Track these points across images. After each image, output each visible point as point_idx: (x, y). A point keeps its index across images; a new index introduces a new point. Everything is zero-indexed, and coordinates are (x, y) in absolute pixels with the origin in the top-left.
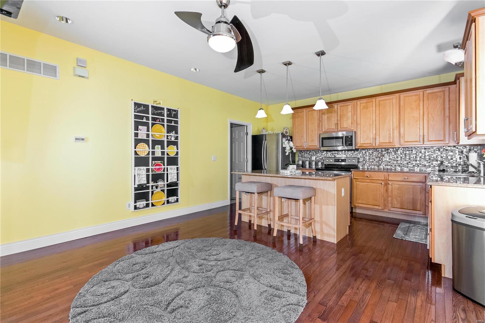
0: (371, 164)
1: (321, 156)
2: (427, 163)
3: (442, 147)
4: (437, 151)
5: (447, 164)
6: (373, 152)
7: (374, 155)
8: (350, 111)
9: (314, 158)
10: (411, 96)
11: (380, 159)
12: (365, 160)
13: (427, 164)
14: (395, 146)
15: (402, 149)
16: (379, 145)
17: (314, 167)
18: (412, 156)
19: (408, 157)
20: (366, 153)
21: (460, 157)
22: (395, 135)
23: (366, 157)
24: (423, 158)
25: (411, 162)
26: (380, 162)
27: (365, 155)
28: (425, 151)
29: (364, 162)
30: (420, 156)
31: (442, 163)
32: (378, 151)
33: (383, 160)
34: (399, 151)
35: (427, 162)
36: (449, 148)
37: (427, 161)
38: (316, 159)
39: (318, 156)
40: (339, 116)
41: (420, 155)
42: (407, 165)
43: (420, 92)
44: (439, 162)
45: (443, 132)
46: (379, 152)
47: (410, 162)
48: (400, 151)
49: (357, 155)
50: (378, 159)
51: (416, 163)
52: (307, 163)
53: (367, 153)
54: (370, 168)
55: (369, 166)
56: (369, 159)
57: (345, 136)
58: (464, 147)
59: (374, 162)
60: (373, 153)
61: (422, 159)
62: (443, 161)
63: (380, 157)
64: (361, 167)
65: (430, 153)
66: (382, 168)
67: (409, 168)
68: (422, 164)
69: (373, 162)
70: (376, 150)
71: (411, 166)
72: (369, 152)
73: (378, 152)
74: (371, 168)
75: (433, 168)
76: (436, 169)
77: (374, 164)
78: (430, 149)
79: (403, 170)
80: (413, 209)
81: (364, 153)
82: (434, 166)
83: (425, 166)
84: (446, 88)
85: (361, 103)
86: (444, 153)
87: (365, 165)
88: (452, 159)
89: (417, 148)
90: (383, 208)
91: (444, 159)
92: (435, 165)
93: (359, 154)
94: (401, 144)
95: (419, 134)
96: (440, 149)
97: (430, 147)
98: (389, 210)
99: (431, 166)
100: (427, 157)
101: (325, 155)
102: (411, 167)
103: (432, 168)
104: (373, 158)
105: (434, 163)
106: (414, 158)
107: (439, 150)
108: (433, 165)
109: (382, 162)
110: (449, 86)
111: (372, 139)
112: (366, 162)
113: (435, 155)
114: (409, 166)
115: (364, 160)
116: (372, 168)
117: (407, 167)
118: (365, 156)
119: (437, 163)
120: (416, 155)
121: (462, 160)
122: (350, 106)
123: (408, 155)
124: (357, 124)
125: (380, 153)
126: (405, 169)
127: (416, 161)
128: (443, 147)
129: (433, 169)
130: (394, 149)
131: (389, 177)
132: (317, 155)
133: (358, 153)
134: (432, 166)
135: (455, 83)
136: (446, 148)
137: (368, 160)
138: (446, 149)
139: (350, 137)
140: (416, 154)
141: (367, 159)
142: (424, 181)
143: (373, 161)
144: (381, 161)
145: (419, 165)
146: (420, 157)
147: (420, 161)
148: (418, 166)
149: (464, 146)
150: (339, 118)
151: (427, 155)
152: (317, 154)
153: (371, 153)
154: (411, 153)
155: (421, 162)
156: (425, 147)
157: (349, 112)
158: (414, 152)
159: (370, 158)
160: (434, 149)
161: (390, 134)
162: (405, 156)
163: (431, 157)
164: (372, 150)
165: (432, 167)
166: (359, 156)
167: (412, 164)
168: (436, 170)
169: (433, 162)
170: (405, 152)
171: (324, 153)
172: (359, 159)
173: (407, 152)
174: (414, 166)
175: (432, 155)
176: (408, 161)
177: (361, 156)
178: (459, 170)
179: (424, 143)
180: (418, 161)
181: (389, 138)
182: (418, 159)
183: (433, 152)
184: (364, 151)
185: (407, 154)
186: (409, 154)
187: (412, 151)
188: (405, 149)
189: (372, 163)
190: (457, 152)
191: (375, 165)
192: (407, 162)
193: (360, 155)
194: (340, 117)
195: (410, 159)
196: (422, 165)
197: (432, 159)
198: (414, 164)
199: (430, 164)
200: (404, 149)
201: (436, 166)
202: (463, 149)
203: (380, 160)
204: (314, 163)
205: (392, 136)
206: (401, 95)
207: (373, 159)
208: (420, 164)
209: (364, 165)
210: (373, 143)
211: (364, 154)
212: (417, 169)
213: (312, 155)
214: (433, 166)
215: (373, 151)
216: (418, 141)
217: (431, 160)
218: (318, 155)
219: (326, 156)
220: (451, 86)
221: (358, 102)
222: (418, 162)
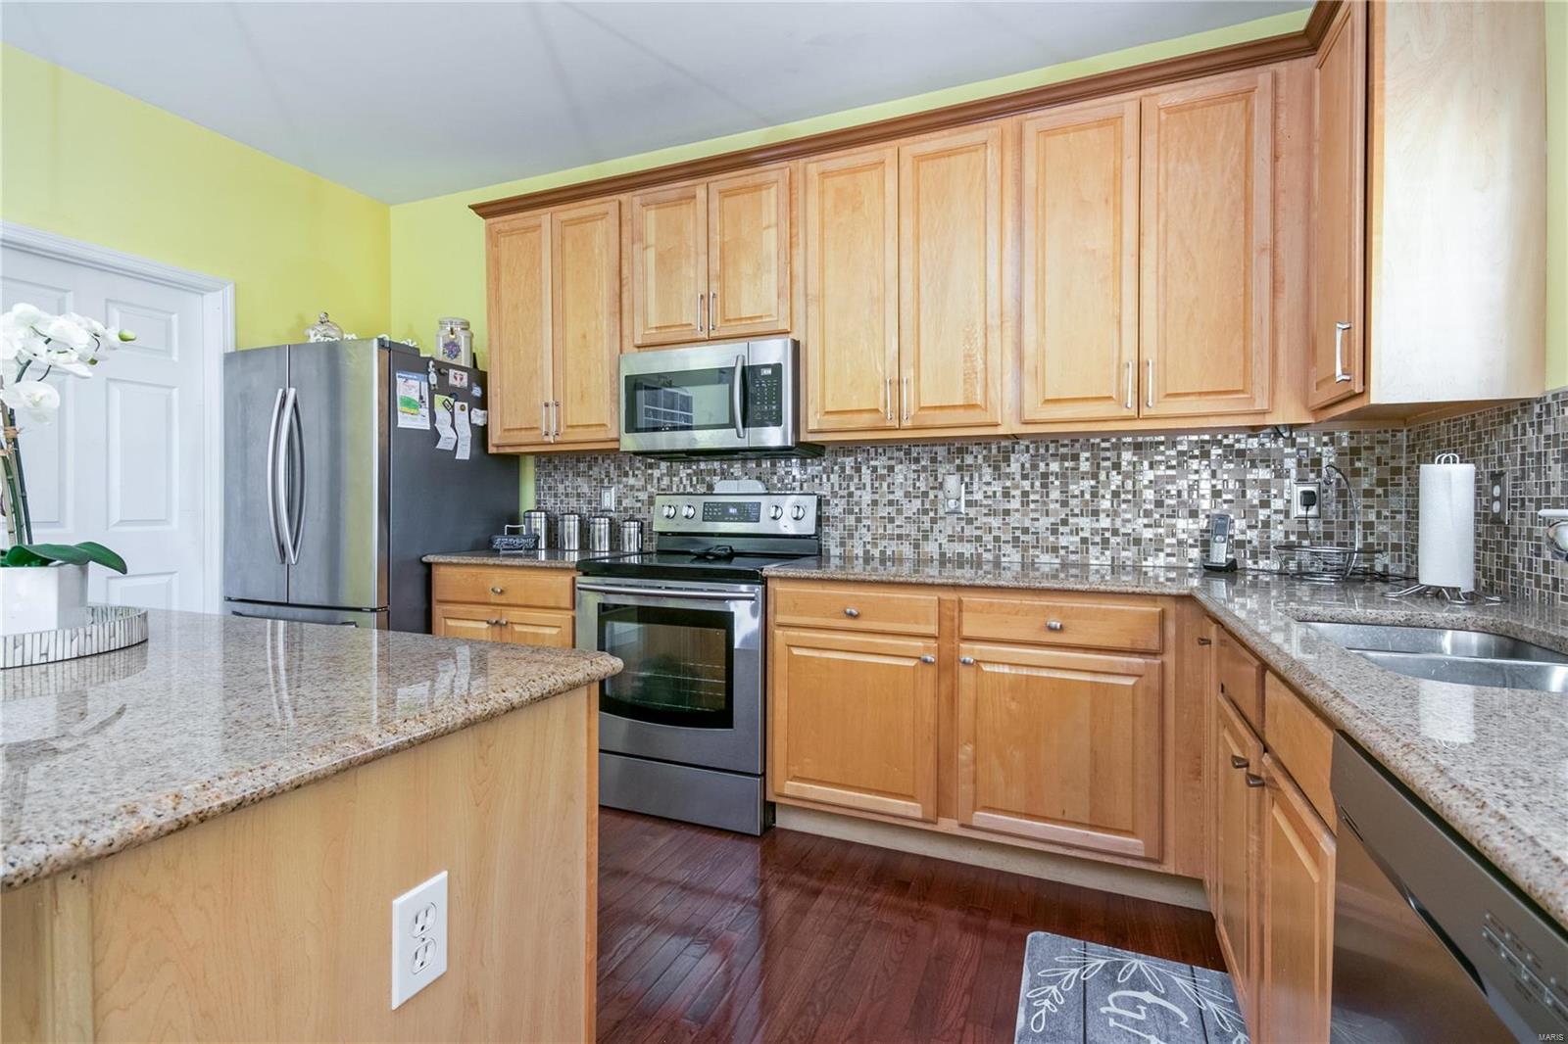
0: (881, 531)
1: (644, 488)
2: (1146, 526)
3: (1220, 437)
4: (1196, 457)
5: (1243, 532)
6: (893, 462)
7: (899, 479)
8: (773, 219)
9: (609, 500)
10: (1080, 127)
11: (927, 507)
12: (856, 510)
13: (1148, 534)
14: (996, 425)
15: (1027, 447)
16: (917, 423)
17: (602, 549)
18: (1074, 489)
19: (1055, 494)
20: (858, 470)
21: (1305, 493)
22: (994, 358)
23: (857, 493)
24: (1130, 497)
25: (1072, 520)
26: (926, 519)
27: (856, 480)
28: (1135, 459)
29: (851, 520)
30: (1113, 487)
31: (1219, 525)
32: (917, 460)
33: (941, 513)
34: (1013, 457)
35: (1146, 521)
36: (1254, 443)
37: (1148, 514)
38: (619, 502)
39: (632, 488)
40: (715, 253)
41: (1116, 479)
42: (1052, 539)
43: (1126, 103)
44: (1203, 523)
45: (1238, 343)
46: (923, 463)
47: (1065, 522)
48: (1017, 461)
49: (817, 481)
50: (917, 503)
51: (1096, 525)
52: (571, 526)
53: (864, 469)
54: (876, 553)
55: (875, 545)
56: (875, 503)
57: (744, 368)
58: (1325, 439)
59: (897, 523)
60: (891, 469)
61: (1124, 506)
62: (1223, 517)
63: (925, 494)
64: (835, 551)
65: (1162, 471)
66: (936, 556)
67: (1062, 552)
68: (1122, 530)
69: (892, 520)
70: (908, 453)
71: (1072, 543)
72: (872, 463)
73: (914, 467)
74: (883, 553)
75: (1173, 555)
76: (1191, 560)
77: (897, 531)
78: (1162, 448)
79: (1033, 563)
80: (1093, 823)
81: (848, 471)
82: (1180, 543)
83: (1137, 542)
84: (1263, 75)
85: (824, 175)
86: (1228, 471)
87: (857, 535)
88: (1265, 504)
89: (1098, 440)
90: (931, 809)
91: (1225, 501)
92: (1184, 536)
93: (824, 476)
94: (1027, 417)
95: (1116, 355)
96: (1207, 447)
97: (1162, 438)
98: (962, 826)
99: (1168, 541)
100: (1149, 494)
101: (665, 481)
102: (1072, 548)
103: (1168, 555)
104: (891, 497)
105: (1181, 524)
106: (1087, 496)
107: (1205, 455)
108: (1174, 535)
109: (934, 521)
110: (1273, 67)
111: (882, 386)
112: (859, 520)
113: (1183, 484)
114: (1063, 541)
115: (851, 512)
116: (889, 553)
117: (1055, 549)
118: (852, 489)
119: (1195, 526)
120: (1093, 483)
121: (1313, 511)
122: (773, 190)
123: (1057, 483)
124: (806, 295)
125: (924, 468)
126: (1045, 558)
127: (1095, 513)
128: (1226, 437)
129: (1173, 560)
130: (990, 451)
131: (965, 615)
132: (624, 479)
133: (821, 468)
134: (1169, 545)
135: (1305, 43)
136: (1238, 441)
137: (867, 511)
138: (1237, 446)
139: (769, 372)
140: (1095, 476)
141: (864, 506)
142: (1154, 645)
143: (893, 515)
144: (932, 514)
145: (1107, 535)
146: (1116, 494)
147: (1113, 514)
148: (1105, 541)
149: (1325, 434)
150: (716, 266)
151: (1146, 482)
152: (626, 475)
153: (885, 472)
154: (1072, 469)
155: (1118, 523)
156: (1140, 439)
157: (768, 227)
158: (1085, 466)
159: (876, 497)
160: (1180, 448)
161: (968, 357)
162: (1044, 486)
163: (1168, 491)
164: (888, 454)
165: (1169, 550)
166: (826, 491)
167: (1077, 534)
168: (1191, 565)
169: (1174, 521)
170: (1042, 465)
171: (656, 473)
172: (828, 503)
173: (1055, 467)
174: (1084, 541)
175: (1171, 480)
176: (1056, 512)
177: (836, 489)
178: (1299, 565)
179: (1145, 411)
180: (1102, 516)
181: (965, 382)
182: (1106, 504)
183: (1174, 463)
184: (849, 461)
185: (1052, 478)
186: (1063, 475)
187: (1075, 458)
188: (1042, 451)
189: (889, 526)
190: (1290, 464)
191: (900, 537)
192: (1052, 520)
193: (828, 480)
194: (722, 258)
195: (1064, 504)
196: (1124, 534)
197: (1173, 502)
198: (1086, 534)
199: (1161, 530)
200: (1037, 451)
201: (1191, 541)
202: (1319, 450)
203: (926, 512)
204: (601, 527)
205: (980, 366)
206: (1027, 123)
207: (891, 503)
208: (1115, 532)
209: (851, 536)
210: (886, 406)
211: (851, 478)
212: (1097, 558)
213: (602, 481)
214: (1174, 541)
215: (889, 459)
216: (1110, 398)
217: (1165, 511)
218: (631, 481)
219: (670, 487)
220: (1282, 67)
221: (810, 166)
222: (1105, 522)
